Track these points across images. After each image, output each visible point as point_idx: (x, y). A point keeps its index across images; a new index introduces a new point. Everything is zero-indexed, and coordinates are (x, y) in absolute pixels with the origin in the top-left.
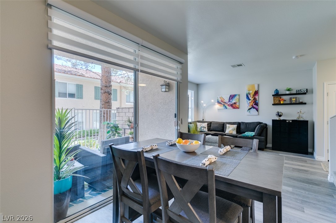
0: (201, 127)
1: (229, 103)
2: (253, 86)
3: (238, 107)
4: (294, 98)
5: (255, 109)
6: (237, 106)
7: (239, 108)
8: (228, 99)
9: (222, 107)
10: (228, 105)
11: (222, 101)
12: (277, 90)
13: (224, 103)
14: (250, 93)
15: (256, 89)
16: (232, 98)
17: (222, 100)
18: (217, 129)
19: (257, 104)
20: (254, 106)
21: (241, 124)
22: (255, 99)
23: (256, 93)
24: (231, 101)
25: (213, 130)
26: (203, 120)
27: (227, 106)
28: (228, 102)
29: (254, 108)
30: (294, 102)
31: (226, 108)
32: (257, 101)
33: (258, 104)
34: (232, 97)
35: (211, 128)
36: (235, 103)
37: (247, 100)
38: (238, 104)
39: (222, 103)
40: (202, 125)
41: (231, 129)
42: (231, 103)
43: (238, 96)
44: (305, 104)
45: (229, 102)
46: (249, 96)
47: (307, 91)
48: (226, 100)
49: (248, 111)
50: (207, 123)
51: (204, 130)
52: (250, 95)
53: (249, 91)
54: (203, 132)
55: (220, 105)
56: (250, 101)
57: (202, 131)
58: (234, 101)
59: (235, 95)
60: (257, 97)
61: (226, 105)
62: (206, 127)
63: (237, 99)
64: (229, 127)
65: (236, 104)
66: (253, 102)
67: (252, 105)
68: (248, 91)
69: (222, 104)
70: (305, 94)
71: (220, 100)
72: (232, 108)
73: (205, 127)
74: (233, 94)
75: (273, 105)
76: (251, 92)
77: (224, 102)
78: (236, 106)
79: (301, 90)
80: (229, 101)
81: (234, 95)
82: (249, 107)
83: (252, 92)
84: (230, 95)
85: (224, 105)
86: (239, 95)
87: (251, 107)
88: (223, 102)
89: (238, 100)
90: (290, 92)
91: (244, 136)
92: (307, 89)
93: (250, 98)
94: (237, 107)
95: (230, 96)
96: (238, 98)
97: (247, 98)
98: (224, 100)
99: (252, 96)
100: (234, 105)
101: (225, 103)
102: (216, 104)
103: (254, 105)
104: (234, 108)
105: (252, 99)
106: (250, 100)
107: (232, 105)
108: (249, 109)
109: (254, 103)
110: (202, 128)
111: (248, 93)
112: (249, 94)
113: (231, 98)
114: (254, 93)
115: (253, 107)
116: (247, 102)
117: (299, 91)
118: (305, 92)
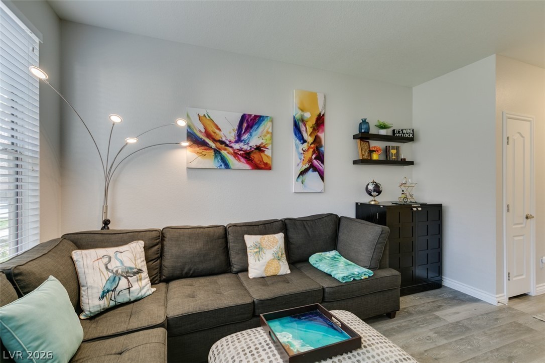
0: (116, 277)
1: (236, 146)
2: (313, 97)
3: (269, 162)
4: (393, 148)
5: (317, 173)
6: (266, 160)
7: (270, 169)
8: (236, 127)
9: (209, 161)
10: (235, 154)
11: (208, 135)
12: (364, 122)
13: (219, 145)
14: (305, 119)
15: (320, 110)
16: (249, 127)
17: (211, 129)
18: (201, 267)
19: (320, 157)
20: (316, 162)
21: (289, 226)
22: (317, 141)
23: (320, 122)
24: (245, 137)
25: (177, 273)
26: (106, 223)
27: (231, 159)
28: (233, 140)
29: (315, 169)
30: (394, 157)
31: (227, 166)
32: (321, 146)
33: (323, 155)
34: (249, 123)
35: (169, 262)
36: (259, 149)
37: (298, 141)
38: (268, 152)
39: (208, 141)
40: (114, 265)
41: (268, 255)
42: (246, 147)
43: (270, 124)
44: (412, 163)
45: (237, 142)
46: (303, 129)
47: (413, 135)
48: (228, 132)
49: (300, 180)
50: (141, 243)
51: (136, 287)
52: (305, 126)
53: (302, 110)
54: (129, 303)
55: (197, 149)
56: (305, 145)
57: (120, 299)
58: (254, 139)
59: (260, 117)
60: (321, 135)
61: (224, 153)
62: (139, 267)
63: (268, 132)
64: (259, 248)
65: (263, 151)
66: (311, 150)
67: (310, 160)
68: (300, 112)
69: (211, 148)
70: (411, 140)
71: (199, 128)
72: (247, 167)
73: (140, 271)
74: (254, 113)
75: (355, 162)
76: (307, 115)
77: (218, 138)
78: (262, 161)
79: (402, 130)
80: (239, 140)
81: (256, 116)
82: (301, 165)
83: (310, 117)
84: (241, 115)
85: (217, 152)
86: (272, 121)
87: (307, 166)
88: (214, 140)
89: (269, 136)
90: (387, 133)
91: (347, 280)
92: (413, 130)
93: (306, 136)
94: (266, 164)
95: (244, 117)
96: (270, 130)
97: (295, 135)
98: (219, 129)
99: (310, 130)
100: (256, 157)
101: (222, 142)
102: (186, 144)
103: (315, 159)
104: (256, 167)
105: (310, 139)
106: (305, 141)
107: (247, 156)
108: (303, 173)
109: (314, 152)
110: (123, 283)
111: (298, 117)
112: (303, 120)
113: (245, 125)
114: (314, 121)
115: (313, 167)
116: (297, 147)
117: (399, 132)
118: (411, 135)
